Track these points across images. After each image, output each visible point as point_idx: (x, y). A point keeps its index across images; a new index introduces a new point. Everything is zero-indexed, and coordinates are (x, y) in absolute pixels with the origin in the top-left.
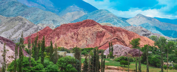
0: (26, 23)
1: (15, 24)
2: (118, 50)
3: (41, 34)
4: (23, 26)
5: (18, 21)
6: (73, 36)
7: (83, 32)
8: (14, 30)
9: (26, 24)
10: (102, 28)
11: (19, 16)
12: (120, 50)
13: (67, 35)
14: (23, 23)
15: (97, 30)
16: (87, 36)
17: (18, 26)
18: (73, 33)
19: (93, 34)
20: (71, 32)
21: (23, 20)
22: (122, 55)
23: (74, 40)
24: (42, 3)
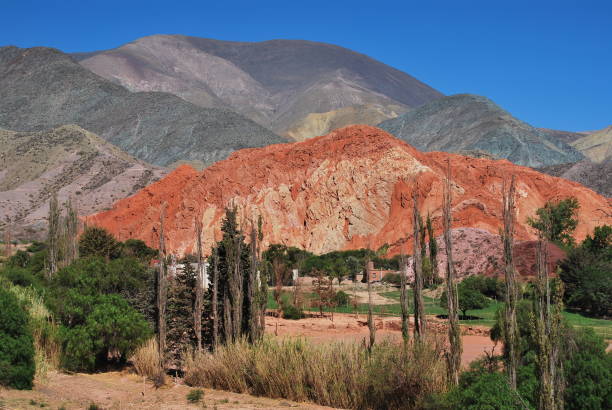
0: (97, 154)
1: (47, 159)
2: (466, 251)
3: (154, 198)
4: (84, 168)
5: (61, 148)
6: (288, 200)
7: (330, 181)
8: (42, 187)
9: (97, 158)
10: (417, 163)
11: (68, 127)
12: (471, 249)
13: (260, 196)
14: (81, 154)
15: (395, 169)
16: (351, 200)
17: (61, 167)
18: (284, 189)
19: (375, 191)
20: (277, 182)
21: (85, 140)
22: (475, 271)
23: (293, 217)
24: (198, 75)
